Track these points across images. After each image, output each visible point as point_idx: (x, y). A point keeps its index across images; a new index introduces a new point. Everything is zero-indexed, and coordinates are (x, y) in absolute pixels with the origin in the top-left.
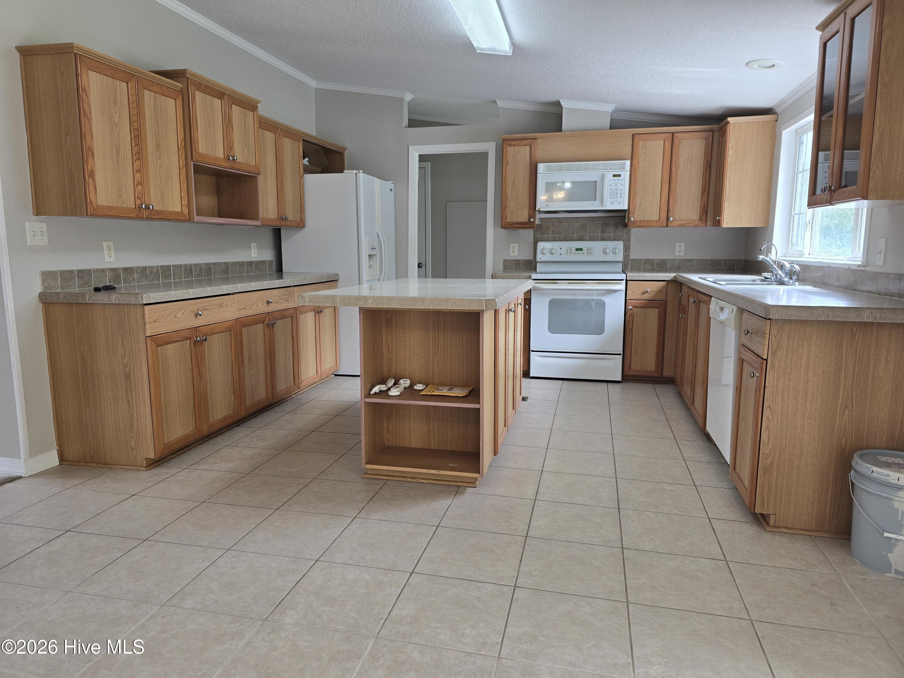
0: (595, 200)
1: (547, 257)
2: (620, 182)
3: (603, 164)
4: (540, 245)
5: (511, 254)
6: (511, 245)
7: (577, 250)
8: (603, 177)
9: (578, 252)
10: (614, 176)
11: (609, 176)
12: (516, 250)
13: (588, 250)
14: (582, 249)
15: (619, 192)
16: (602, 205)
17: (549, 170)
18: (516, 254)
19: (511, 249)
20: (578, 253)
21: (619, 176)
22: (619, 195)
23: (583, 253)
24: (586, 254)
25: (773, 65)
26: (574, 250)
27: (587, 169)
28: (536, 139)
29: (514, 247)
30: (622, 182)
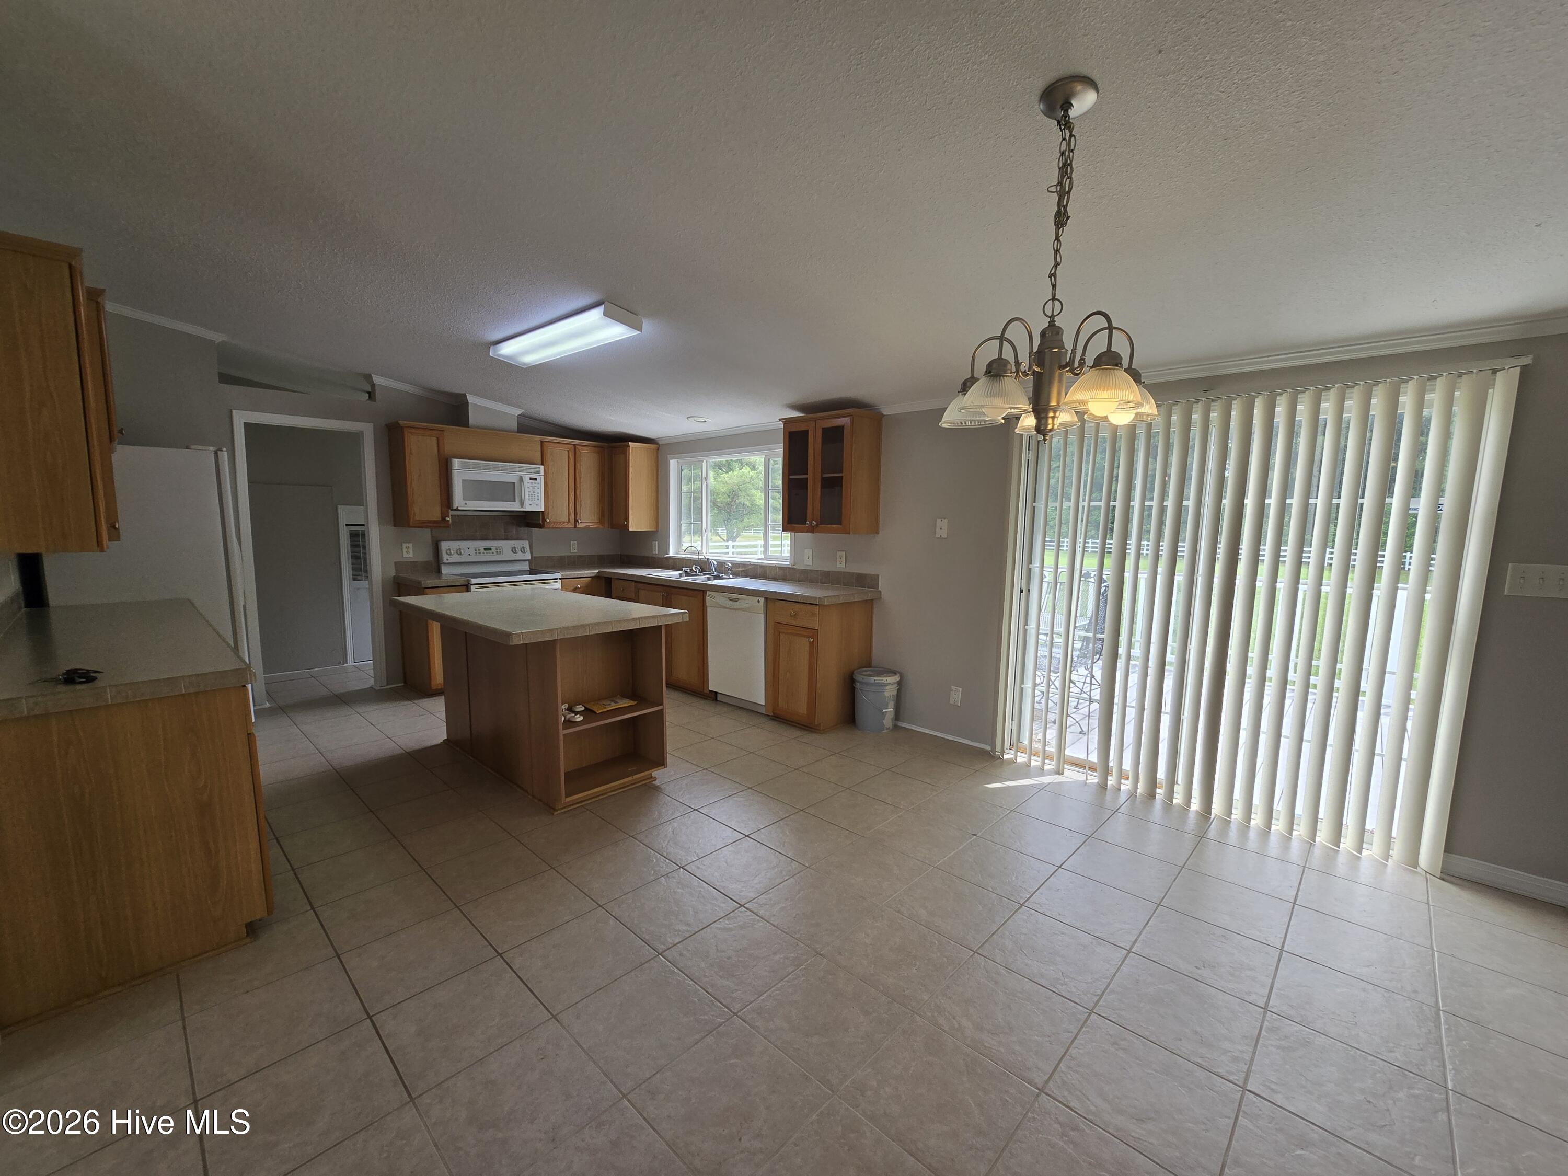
0: (515, 501)
1: (455, 558)
2: (537, 485)
3: (520, 467)
4: (444, 545)
5: (405, 555)
6: (404, 545)
7: (485, 549)
8: (521, 480)
9: (488, 551)
10: (531, 479)
11: (526, 479)
12: (411, 551)
13: (497, 549)
14: (490, 549)
15: (536, 495)
16: (522, 507)
17: (465, 467)
18: (411, 555)
19: (405, 550)
20: (487, 553)
21: (535, 479)
22: (537, 498)
23: (493, 553)
24: (495, 553)
25: (705, 421)
26: (482, 550)
27: (504, 469)
28: (443, 431)
29: (408, 548)
30: (539, 486)
